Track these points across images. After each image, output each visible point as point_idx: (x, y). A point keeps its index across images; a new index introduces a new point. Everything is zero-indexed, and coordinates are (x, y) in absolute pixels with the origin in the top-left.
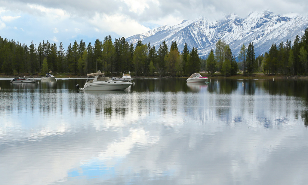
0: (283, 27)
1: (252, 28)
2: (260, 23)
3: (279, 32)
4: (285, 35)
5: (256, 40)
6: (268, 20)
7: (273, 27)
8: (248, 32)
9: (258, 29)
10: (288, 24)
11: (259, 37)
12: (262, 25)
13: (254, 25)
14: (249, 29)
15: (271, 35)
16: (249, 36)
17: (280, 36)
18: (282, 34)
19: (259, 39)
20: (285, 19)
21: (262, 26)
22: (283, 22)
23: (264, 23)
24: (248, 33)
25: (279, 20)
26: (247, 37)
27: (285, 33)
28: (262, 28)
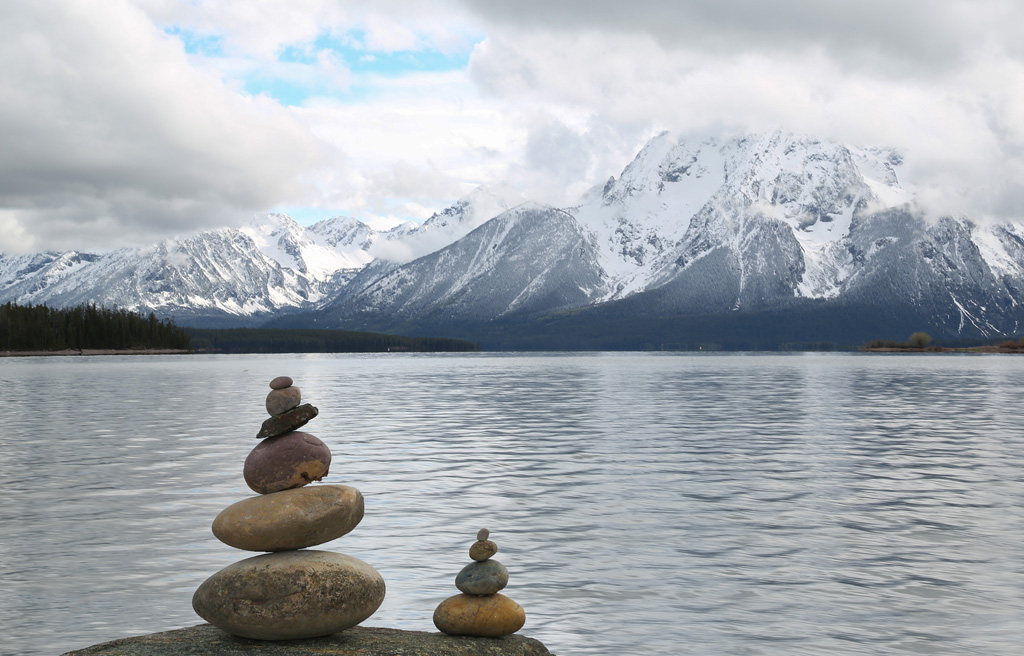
0: (86, 271)
1: (20, 273)
2: (36, 263)
3: (78, 280)
4: (92, 287)
5: (28, 294)
6: (54, 258)
7: (65, 272)
8: (11, 279)
9: (32, 274)
10: (95, 267)
11: (35, 289)
12: (40, 266)
13: (23, 267)
14: (13, 275)
15: (62, 286)
16: (13, 287)
17: (81, 289)
18: (83, 284)
19: (35, 293)
20: (90, 258)
21: (41, 269)
22: (84, 263)
23: (44, 263)
24: (10, 282)
25: (76, 259)
26: (8, 290)
27: (90, 282)
28: (41, 273)
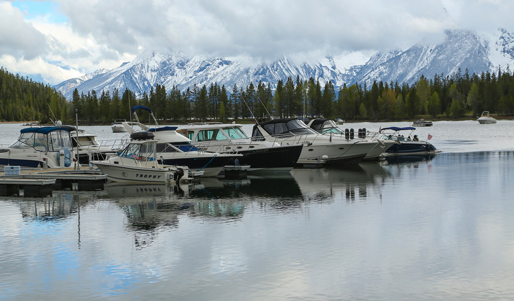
0: (226, 71)
1: (196, 72)
2: (203, 66)
3: (222, 75)
4: (229, 79)
5: (199, 84)
6: (211, 63)
7: (216, 71)
8: (191, 75)
9: (201, 73)
10: (230, 68)
11: (202, 81)
12: (204, 68)
13: (197, 68)
14: (192, 73)
15: (215, 79)
16: (192, 80)
17: (224, 80)
18: (225, 77)
20: (227, 63)
21: (205, 70)
22: (225, 66)
23: (206, 66)
24: (191, 77)
25: (221, 64)
26: (190, 82)
27: (228, 77)
28: (205, 72)
